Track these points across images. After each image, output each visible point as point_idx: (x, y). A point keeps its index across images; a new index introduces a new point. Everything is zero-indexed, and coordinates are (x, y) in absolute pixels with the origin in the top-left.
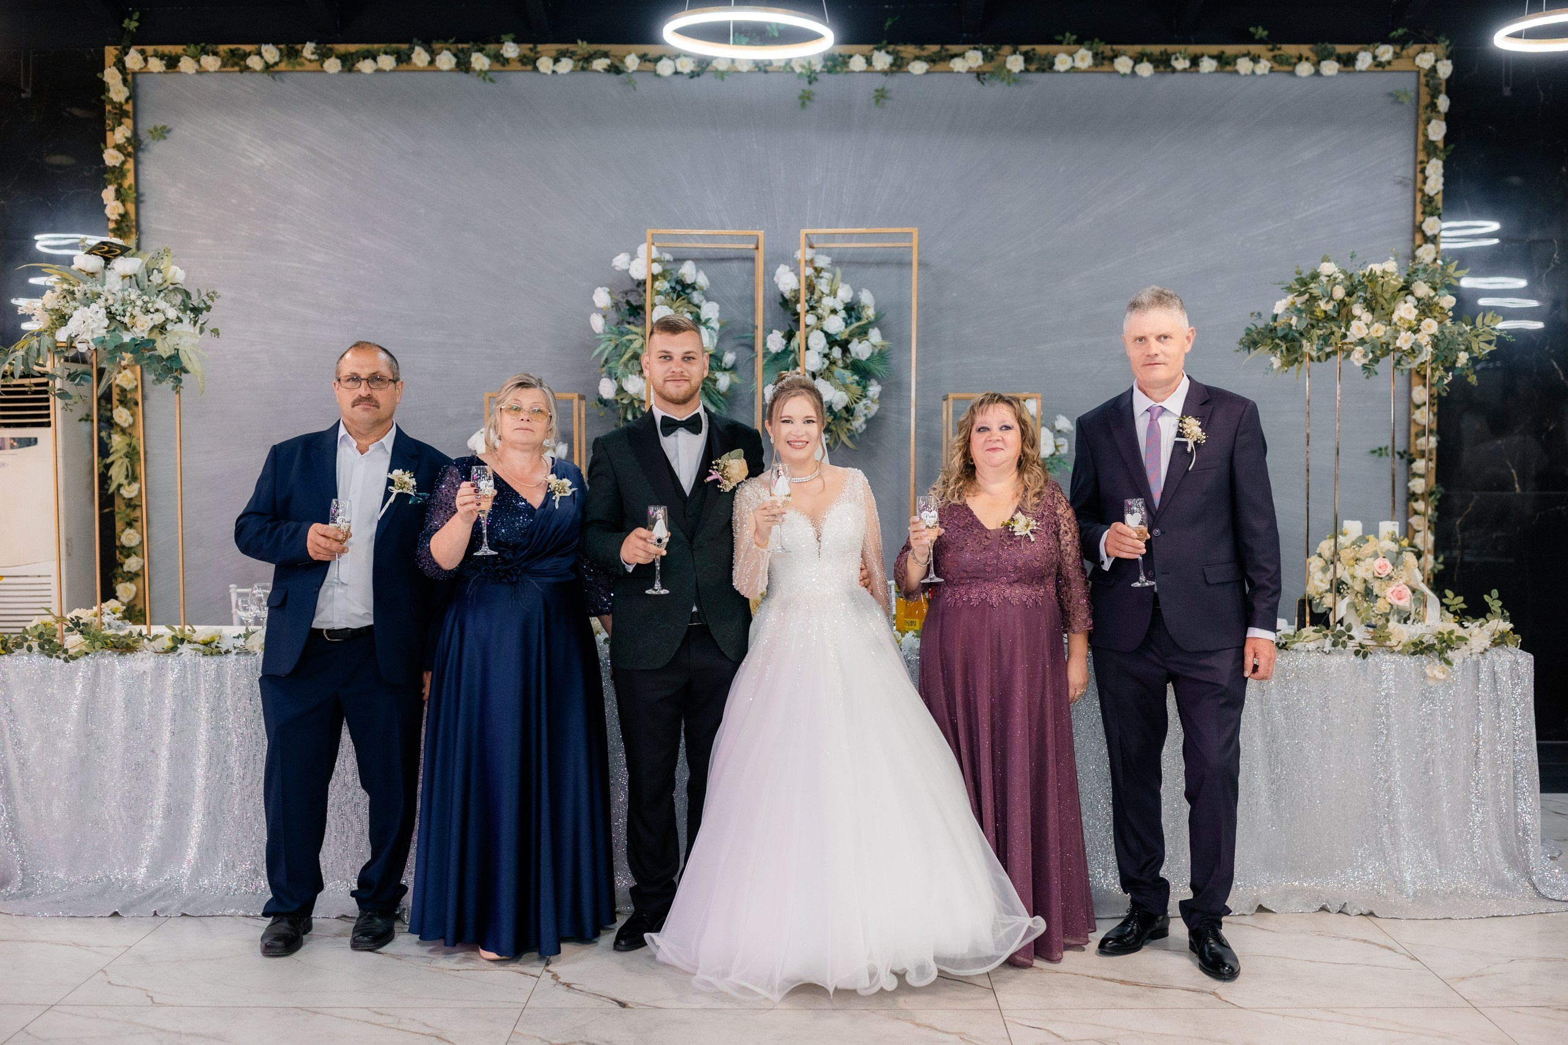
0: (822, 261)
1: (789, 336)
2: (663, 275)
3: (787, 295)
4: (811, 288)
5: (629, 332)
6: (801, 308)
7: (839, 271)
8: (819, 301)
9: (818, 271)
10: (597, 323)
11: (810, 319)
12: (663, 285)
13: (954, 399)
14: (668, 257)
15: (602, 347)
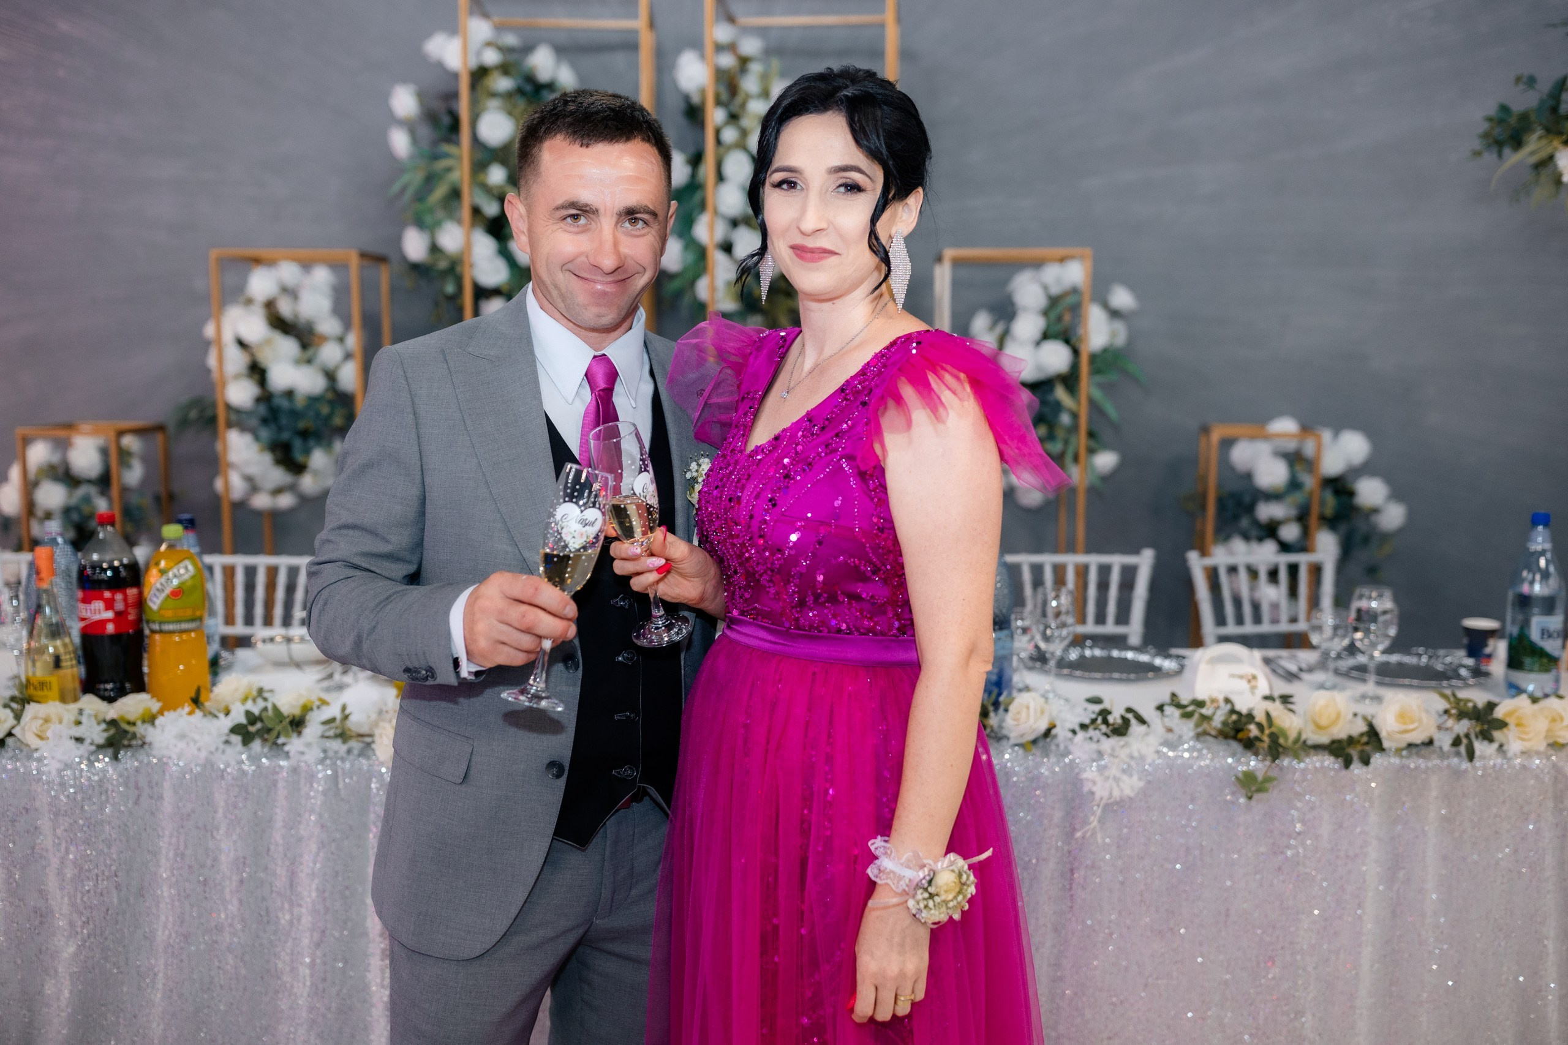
0: (750, 46)
1: (696, 160)
2: (505, 69)
3: (696, 99)
4: (733, 88)
5: (447, 155)
6: (716, 116)
7: (775, 63)
8: (743, 105)
9: (744, 62)
10: (400, 142)
11: (730, 135)
12: (503, 84)
13: (957, 263)
14: (511, 40)
15: (405, 178)
